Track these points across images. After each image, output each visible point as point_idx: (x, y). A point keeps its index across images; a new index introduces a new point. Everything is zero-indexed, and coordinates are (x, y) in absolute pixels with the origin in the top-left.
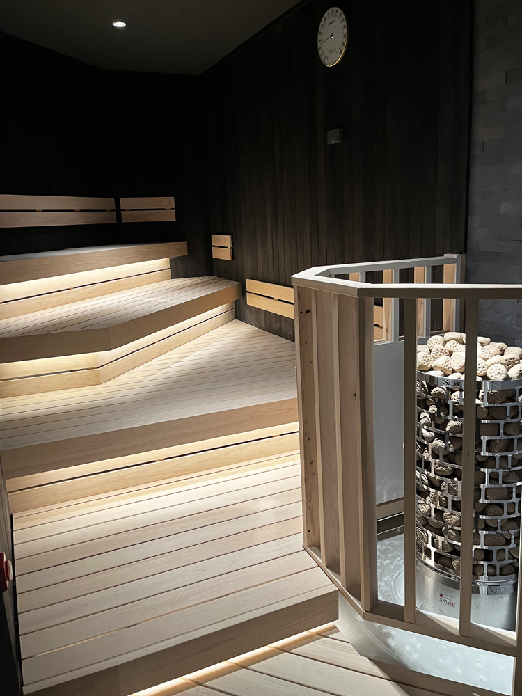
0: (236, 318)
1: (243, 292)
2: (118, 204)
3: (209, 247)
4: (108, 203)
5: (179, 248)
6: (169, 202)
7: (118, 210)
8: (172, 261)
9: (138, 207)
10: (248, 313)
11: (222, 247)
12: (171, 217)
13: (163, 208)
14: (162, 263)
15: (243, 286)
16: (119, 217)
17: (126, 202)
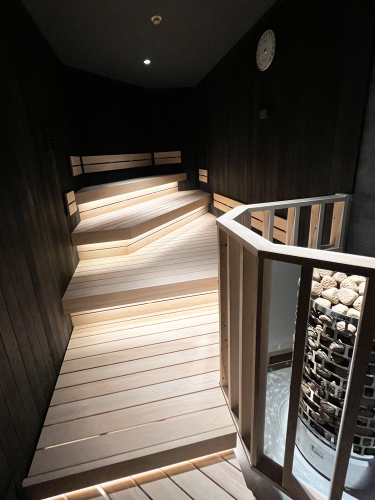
0: (209, 212)
1: (212, 199)
2: (153, 156)
3: (197, 175)
4: (148, 156)
5: (183, 176)
6: (178, 153)
7: (153, 159)
8: (179, 183)
9: (162, 157)
10: (214, 211)
11: (203, 176)
12: (179, 161)
13: (175, 157)
14: (174, 184)
15: (212, 196)
16: (153, 162)
17: (156, 155)
